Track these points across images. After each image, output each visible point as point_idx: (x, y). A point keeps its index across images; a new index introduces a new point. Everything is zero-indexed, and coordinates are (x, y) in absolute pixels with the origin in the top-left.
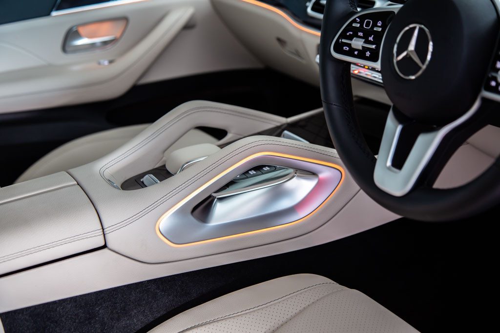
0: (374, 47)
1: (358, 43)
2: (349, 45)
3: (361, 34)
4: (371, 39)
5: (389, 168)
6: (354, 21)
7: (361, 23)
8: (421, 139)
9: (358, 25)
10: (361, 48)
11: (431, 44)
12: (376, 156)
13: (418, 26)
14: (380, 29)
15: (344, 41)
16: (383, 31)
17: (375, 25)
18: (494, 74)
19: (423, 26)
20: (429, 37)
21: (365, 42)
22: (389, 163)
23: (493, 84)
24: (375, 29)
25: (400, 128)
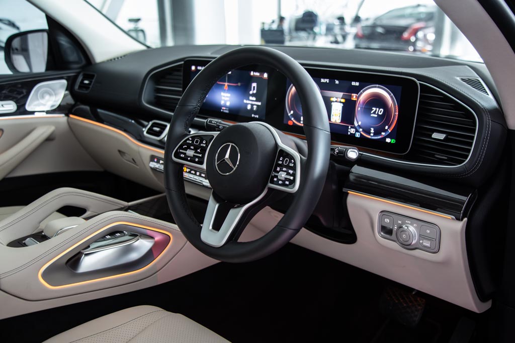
0: (200, 155)
1: (190, 153)
2: (185, 154)
3: (192, 147)
4: (199, 151)
5: (211, 230)
6: (188, 139)
7: (193, 141)
8: (232, 212)
9: (191, 142)
10: (192, 156)
11: (239, 155)
12: (202, 225)
13: (231, 144)
14: (205, 145)
15: (181, 151)
16: (207, 146)
17: (201, 142)
18: (276, 174)
19: (233, 144)
20: (238, 151)
21: (195, 153)
22: (211, 227)
23: (275, 179)
24: (201, 145)
25: (217, 206)
